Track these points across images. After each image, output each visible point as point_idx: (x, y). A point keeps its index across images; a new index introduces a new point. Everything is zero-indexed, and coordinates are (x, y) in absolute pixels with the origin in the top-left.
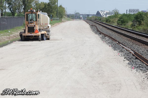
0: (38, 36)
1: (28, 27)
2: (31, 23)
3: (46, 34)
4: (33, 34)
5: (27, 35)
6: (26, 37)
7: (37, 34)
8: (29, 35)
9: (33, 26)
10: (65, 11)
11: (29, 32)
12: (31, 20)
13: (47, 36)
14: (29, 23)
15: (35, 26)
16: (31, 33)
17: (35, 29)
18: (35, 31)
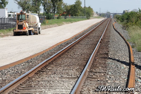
0: (26, 32)
1: (18, 25)
2: (21, 22)
3: (33, 30)
4: (22, 31)
5: (17, 31)
6: (17, 33)
7: (25, 31)
8: (19, 31)
9: (22, 24)
10: (93, 11)
11: (19, 28)
12: (21, 20)
13: (34, 32)
14: (19, 22)
15: (23, 24)
16: (20, 30)
17: (23, 26)
18: (23, 28)
